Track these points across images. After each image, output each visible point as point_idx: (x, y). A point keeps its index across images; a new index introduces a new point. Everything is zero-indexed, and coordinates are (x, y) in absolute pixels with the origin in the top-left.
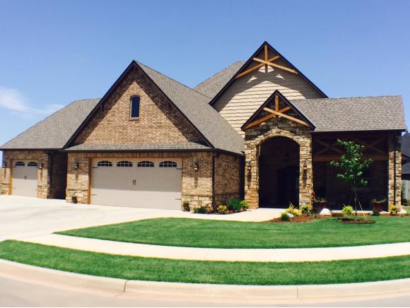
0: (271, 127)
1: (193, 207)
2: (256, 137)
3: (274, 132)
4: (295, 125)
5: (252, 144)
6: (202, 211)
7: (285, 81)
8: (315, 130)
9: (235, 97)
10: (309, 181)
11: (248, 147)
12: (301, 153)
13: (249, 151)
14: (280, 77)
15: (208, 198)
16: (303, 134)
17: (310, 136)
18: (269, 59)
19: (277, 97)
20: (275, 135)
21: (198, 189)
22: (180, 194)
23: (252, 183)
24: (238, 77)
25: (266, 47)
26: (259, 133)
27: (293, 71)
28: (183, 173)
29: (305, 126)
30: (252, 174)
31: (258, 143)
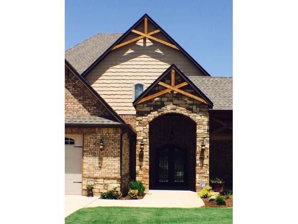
0: (165, 103)
1: (97, 191)
2: (149, 113)
3: (169, 109)
4: (191, 102)
5: (144, 120)
6: (110, 196)
7: (164, 57)
8: (214, 108)
9: (109, 70)
10: (206, 161)
11: (140, 123)
12: (198, 131)
13: (141, 128)
14: (159, 51)
15: (115, 181)
16: (200, 111)
17: (208, 114)
18: (148, 32)
19: (173, 71)
20: (170, 111)
21: (103, 170)
22: (80, 176)
23: (144, 163)
24: (115, 48)
25: (146, 19)
26: (152, 109)
27: (174, 46)
28: (84, 151)
29: (203, 103)
30: (145, 153)
31: (151, 119)
